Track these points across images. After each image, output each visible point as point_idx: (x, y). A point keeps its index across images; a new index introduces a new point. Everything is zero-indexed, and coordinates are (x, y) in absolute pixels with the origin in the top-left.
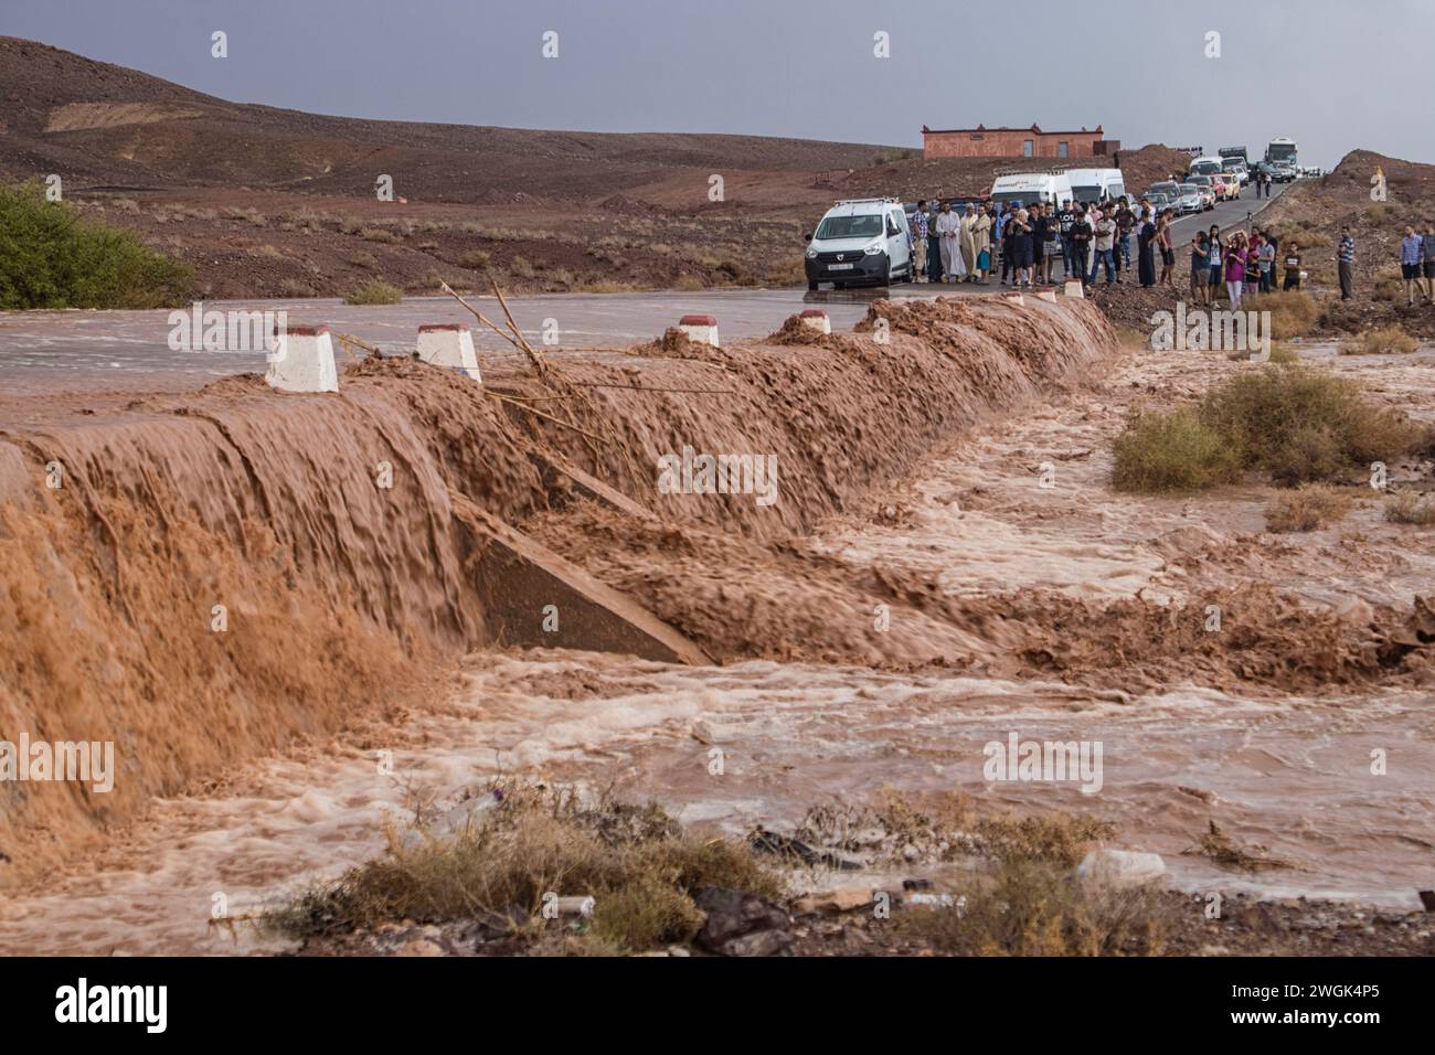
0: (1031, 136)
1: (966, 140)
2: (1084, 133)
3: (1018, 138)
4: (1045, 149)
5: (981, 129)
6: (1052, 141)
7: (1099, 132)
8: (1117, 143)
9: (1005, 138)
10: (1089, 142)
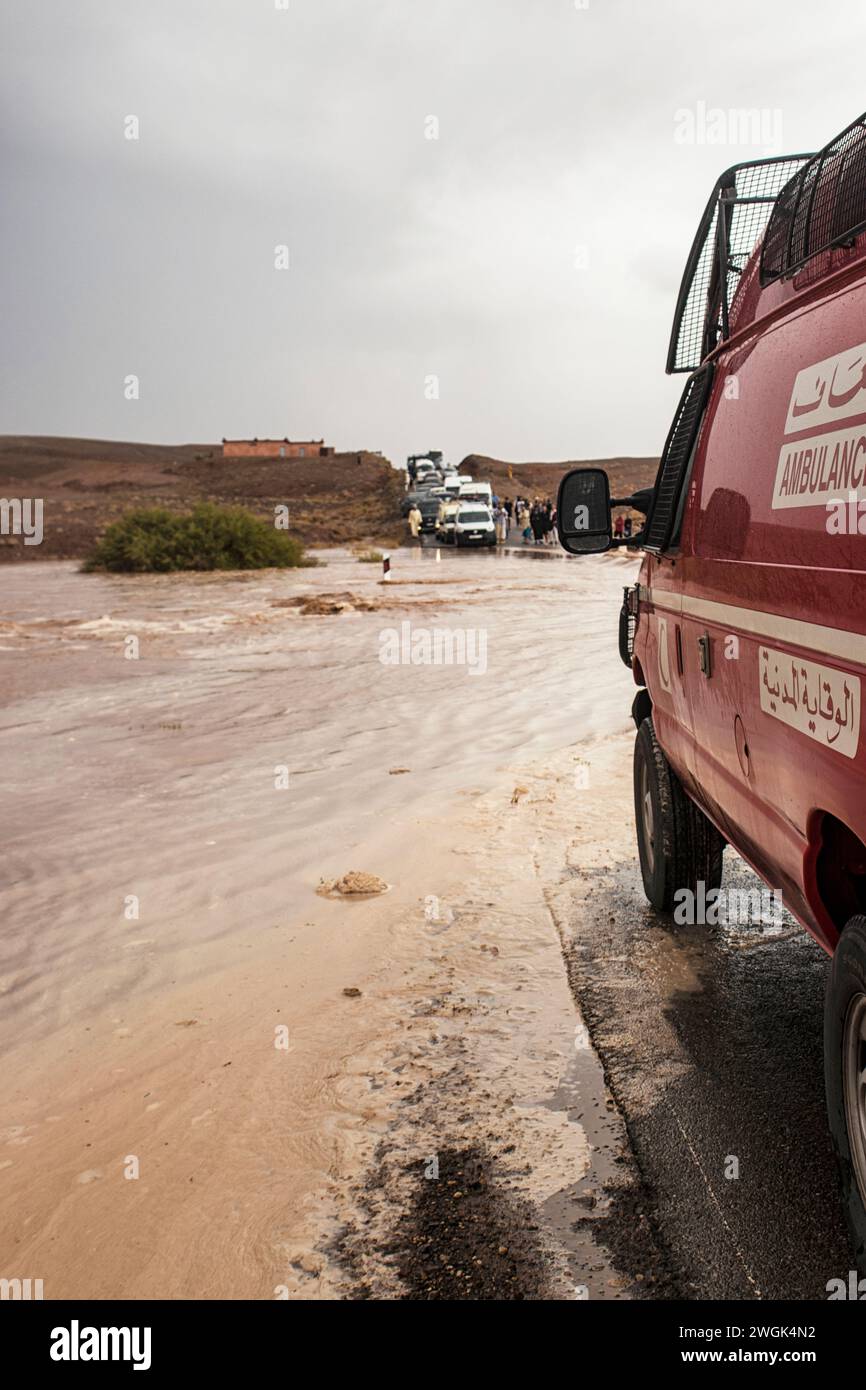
0: (284, 444)
1: (246, 447)
2: (313, 443)
3: (278, 445)
4: (292, 452)
5: (256, 440)
6: (296, 447)
7: (322, 442)
8: (333, 449)
9: (270, 445)
10: (317, 449)
